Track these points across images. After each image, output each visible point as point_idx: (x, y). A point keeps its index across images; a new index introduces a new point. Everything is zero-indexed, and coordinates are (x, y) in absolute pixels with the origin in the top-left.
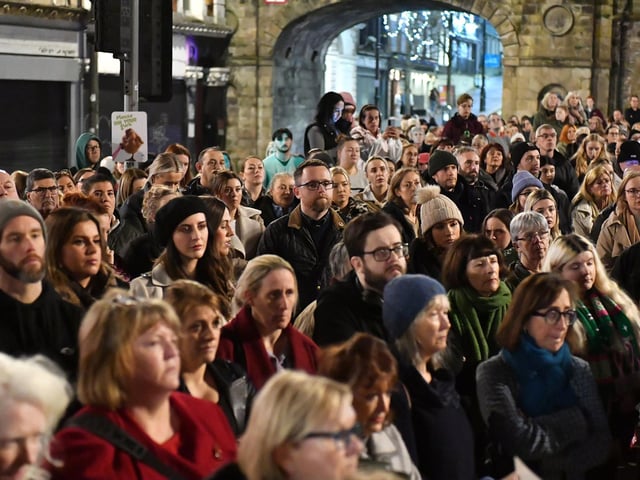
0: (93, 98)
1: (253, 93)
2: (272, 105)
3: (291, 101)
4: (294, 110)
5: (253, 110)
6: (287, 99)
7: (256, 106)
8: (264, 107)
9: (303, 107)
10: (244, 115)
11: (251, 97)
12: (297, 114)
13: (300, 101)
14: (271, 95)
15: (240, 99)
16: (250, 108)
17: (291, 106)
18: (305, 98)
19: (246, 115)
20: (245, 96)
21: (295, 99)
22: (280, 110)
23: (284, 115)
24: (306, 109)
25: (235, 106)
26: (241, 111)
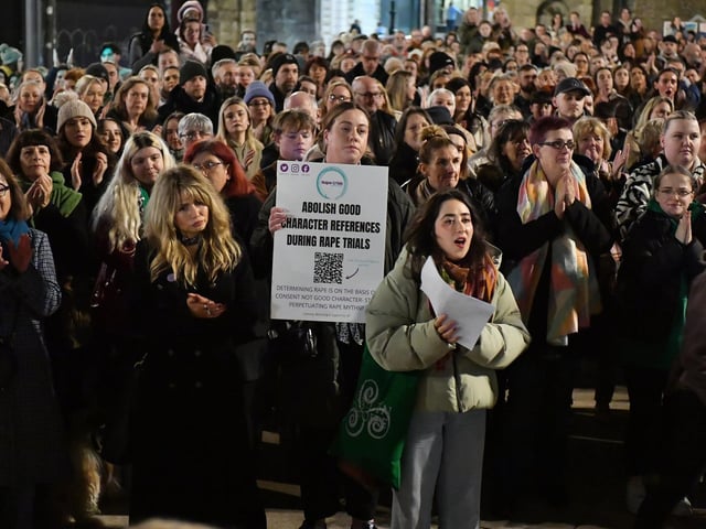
0: (50, 11)
1: (235, 7)
2: (255, 20)
3: (279, 14)
4: (283, 25)
5: (235, 24)
6: (274, 13)
7: (238, 20)
8: (247, 21)
9: (292, 22)
10: (225, 30)
11: (234, 11)
12: (285, 29)
13: (289, 15)
14: (254, 9)
15: (221, 14)
16: (231, 23)
17: (278, 21)
18: (297, 12)
19: (228, 30)
20: (227, 10)
21: (284, 12)
22: (265, 24)
23: (270, 30)
24: (297, 24)
25: (216, 21)
26: (223, 25)
